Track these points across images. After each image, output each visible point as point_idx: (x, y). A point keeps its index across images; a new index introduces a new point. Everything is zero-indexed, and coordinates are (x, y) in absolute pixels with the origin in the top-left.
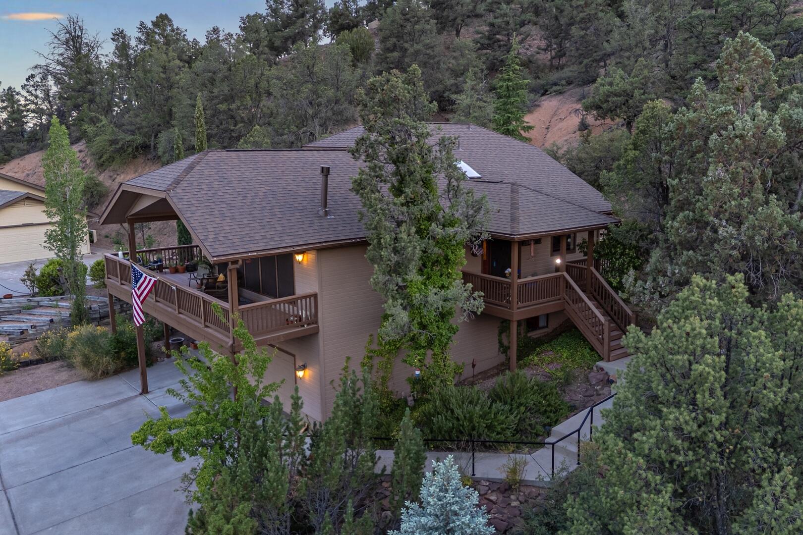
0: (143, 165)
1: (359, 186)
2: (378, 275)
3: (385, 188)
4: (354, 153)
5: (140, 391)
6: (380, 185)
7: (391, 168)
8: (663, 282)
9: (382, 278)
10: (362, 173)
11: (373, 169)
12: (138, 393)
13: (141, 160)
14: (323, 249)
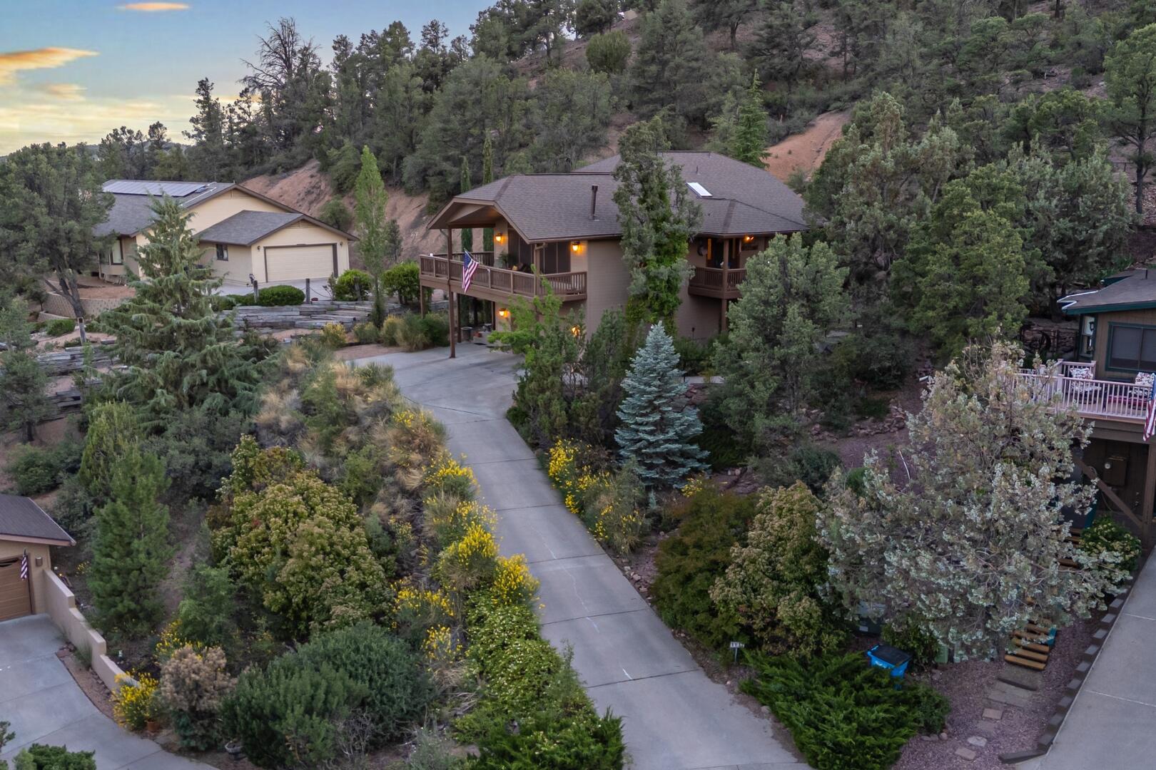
1: (618, 198)
2: (628, 254)
3: (634, 200)
4: (615, 176)
5: (449, 356)
6: (632, 197)
7: (639, 186)
9: (631, 257)
10: (620, 189)
11: (627, 186)
12: (447, 357)
14: (592, 241)
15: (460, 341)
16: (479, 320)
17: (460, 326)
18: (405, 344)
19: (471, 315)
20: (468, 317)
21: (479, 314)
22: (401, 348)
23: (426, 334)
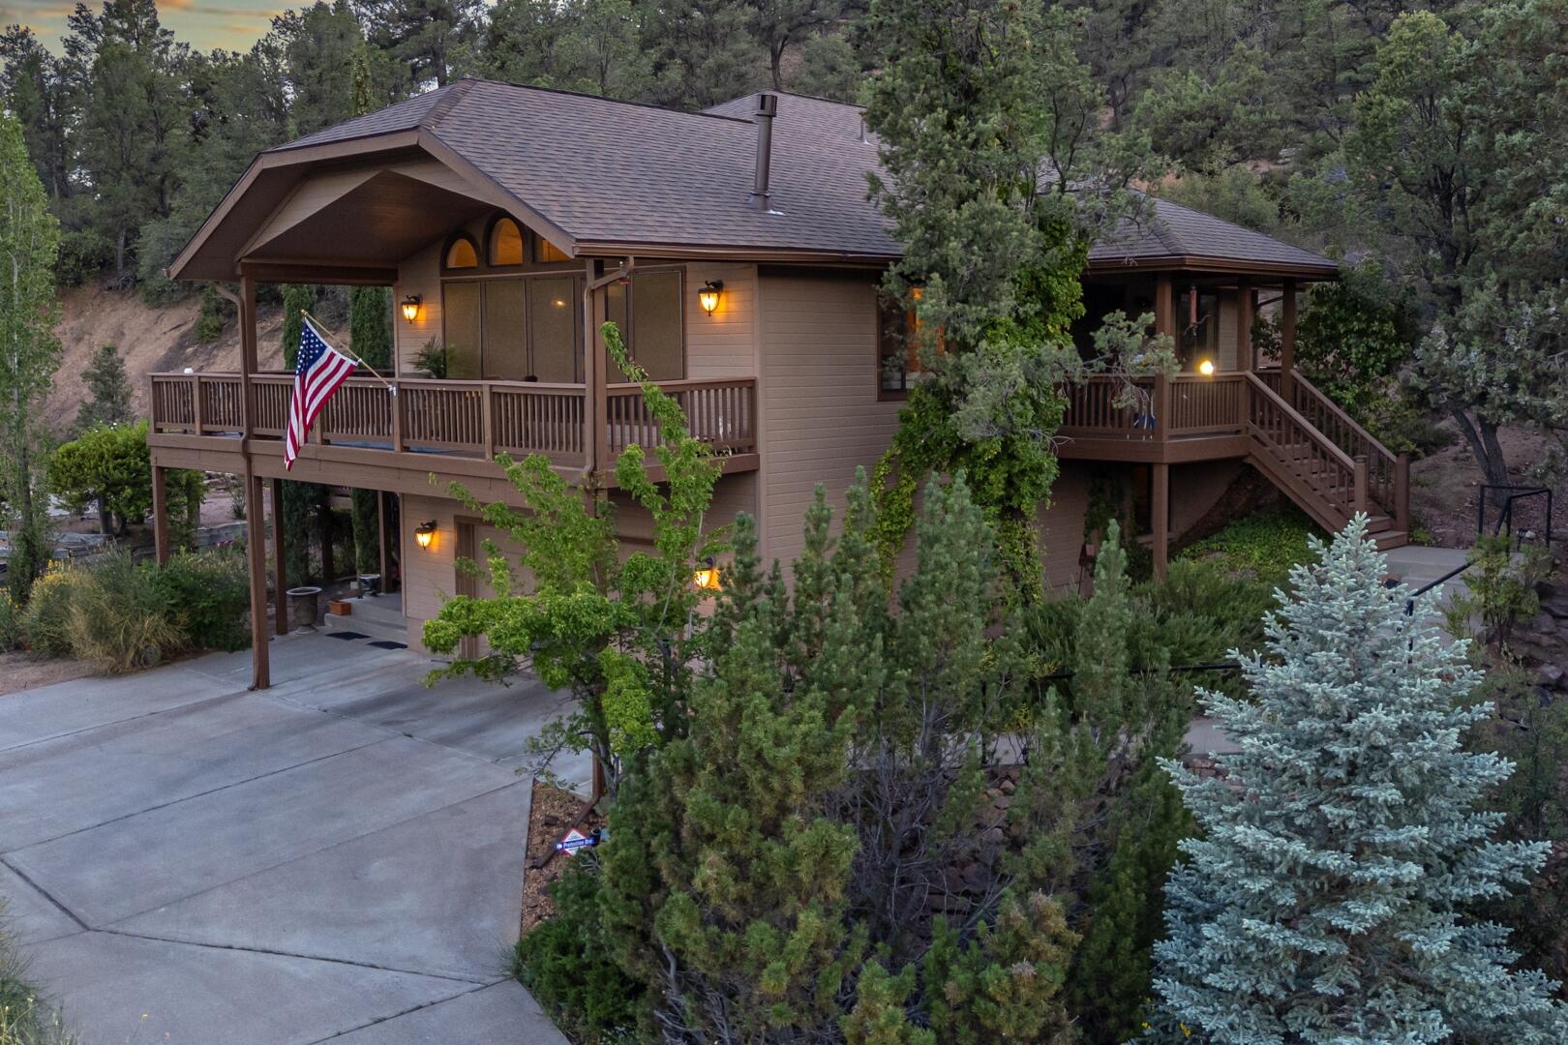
0: (97, 301)
5: (251, 684)
8: (1517, 343)
12: (245, 687)
13: (90, 289)
15: (282, 629)
16: (339, 567)
17: (283, 586)
18: (98, 650)
19: (316, 553)
20: (305, 559)
21: (337, 550)
22: (86, 665)
23: (170, 617)
